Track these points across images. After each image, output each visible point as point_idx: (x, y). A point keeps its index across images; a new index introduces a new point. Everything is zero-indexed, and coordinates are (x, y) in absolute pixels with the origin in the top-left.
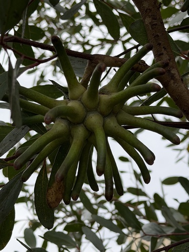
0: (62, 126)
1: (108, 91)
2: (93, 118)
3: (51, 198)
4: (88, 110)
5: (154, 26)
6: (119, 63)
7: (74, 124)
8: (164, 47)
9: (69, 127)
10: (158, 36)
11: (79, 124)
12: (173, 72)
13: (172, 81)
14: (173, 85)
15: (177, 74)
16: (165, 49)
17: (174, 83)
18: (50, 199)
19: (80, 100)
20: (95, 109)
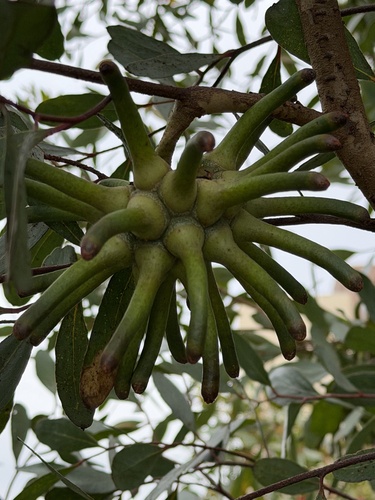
0: (117, 244)
1: (216, 167)
2: (183, 231)
3: (90, 388)
4: (173, 214)
5: (320, 18)
6: (243, 105)
7: (143, 241)
8: (337, 65)
9: (132, 247)
10: (326, 39)
11: (152, 241)
12: (353, 119)
13: (351, 139)
14: (352, 146)
15: (362, 123)
16: (340, 68)
17: (355, 143)
18: (87, 389)
19: (157, 192)
20: (189, 213)
